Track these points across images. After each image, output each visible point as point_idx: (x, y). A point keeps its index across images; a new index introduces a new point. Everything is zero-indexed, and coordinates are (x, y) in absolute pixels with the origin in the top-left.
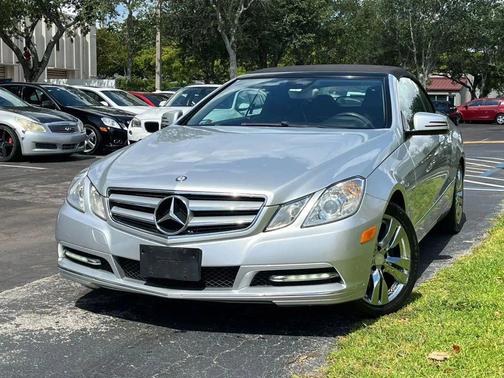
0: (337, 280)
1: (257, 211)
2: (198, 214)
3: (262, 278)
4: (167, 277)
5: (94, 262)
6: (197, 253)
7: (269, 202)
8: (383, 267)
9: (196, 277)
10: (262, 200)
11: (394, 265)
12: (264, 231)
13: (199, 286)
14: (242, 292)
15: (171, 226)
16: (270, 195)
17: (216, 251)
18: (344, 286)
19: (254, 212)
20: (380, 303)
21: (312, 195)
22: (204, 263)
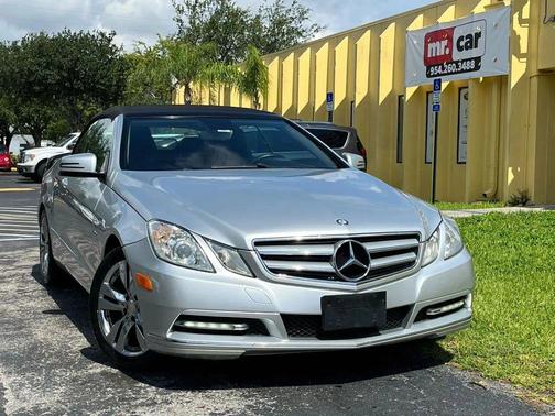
5: (239, 327)
7: (423, 238)
10: (416, 236)
12: (421, 267)
13: (374, 331)
16: (423, 231)
21: (437, 229)
22: (389, 306)
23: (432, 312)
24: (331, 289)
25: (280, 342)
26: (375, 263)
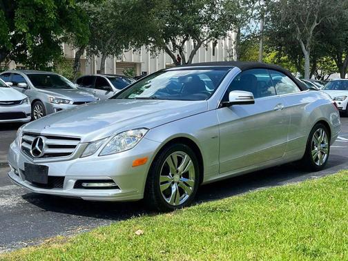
0: (116, 187)
1: (76, 146)
2: (50, 146)
3: (79, 184)
6: (46, 168)
7: (82, 141)
8: (178, 183)
9: (46, 182)
10: (79, 139)
11: (184, 183)
12: (80, 157)
15: (36, 153)
16: (83, 137)
17: (56, 168)
18: (120, 191)
19: (74, 147)
20: (174, 204)
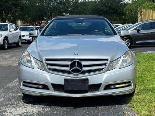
1: (106, 64)
4: (76, 89)
5: (40, 87)
6: (87, 80)
7: (109, 60)
10: (107, 60)
12: (108, 71)
13: (86, 92)
14: (101, 92)
16: (109, 58)
18: (133, 87)
21: (120, 57)
22: (89, 84)
23: (112, 87)
24: (68, 76)
25: (52, 92)
26: (85, 69)
